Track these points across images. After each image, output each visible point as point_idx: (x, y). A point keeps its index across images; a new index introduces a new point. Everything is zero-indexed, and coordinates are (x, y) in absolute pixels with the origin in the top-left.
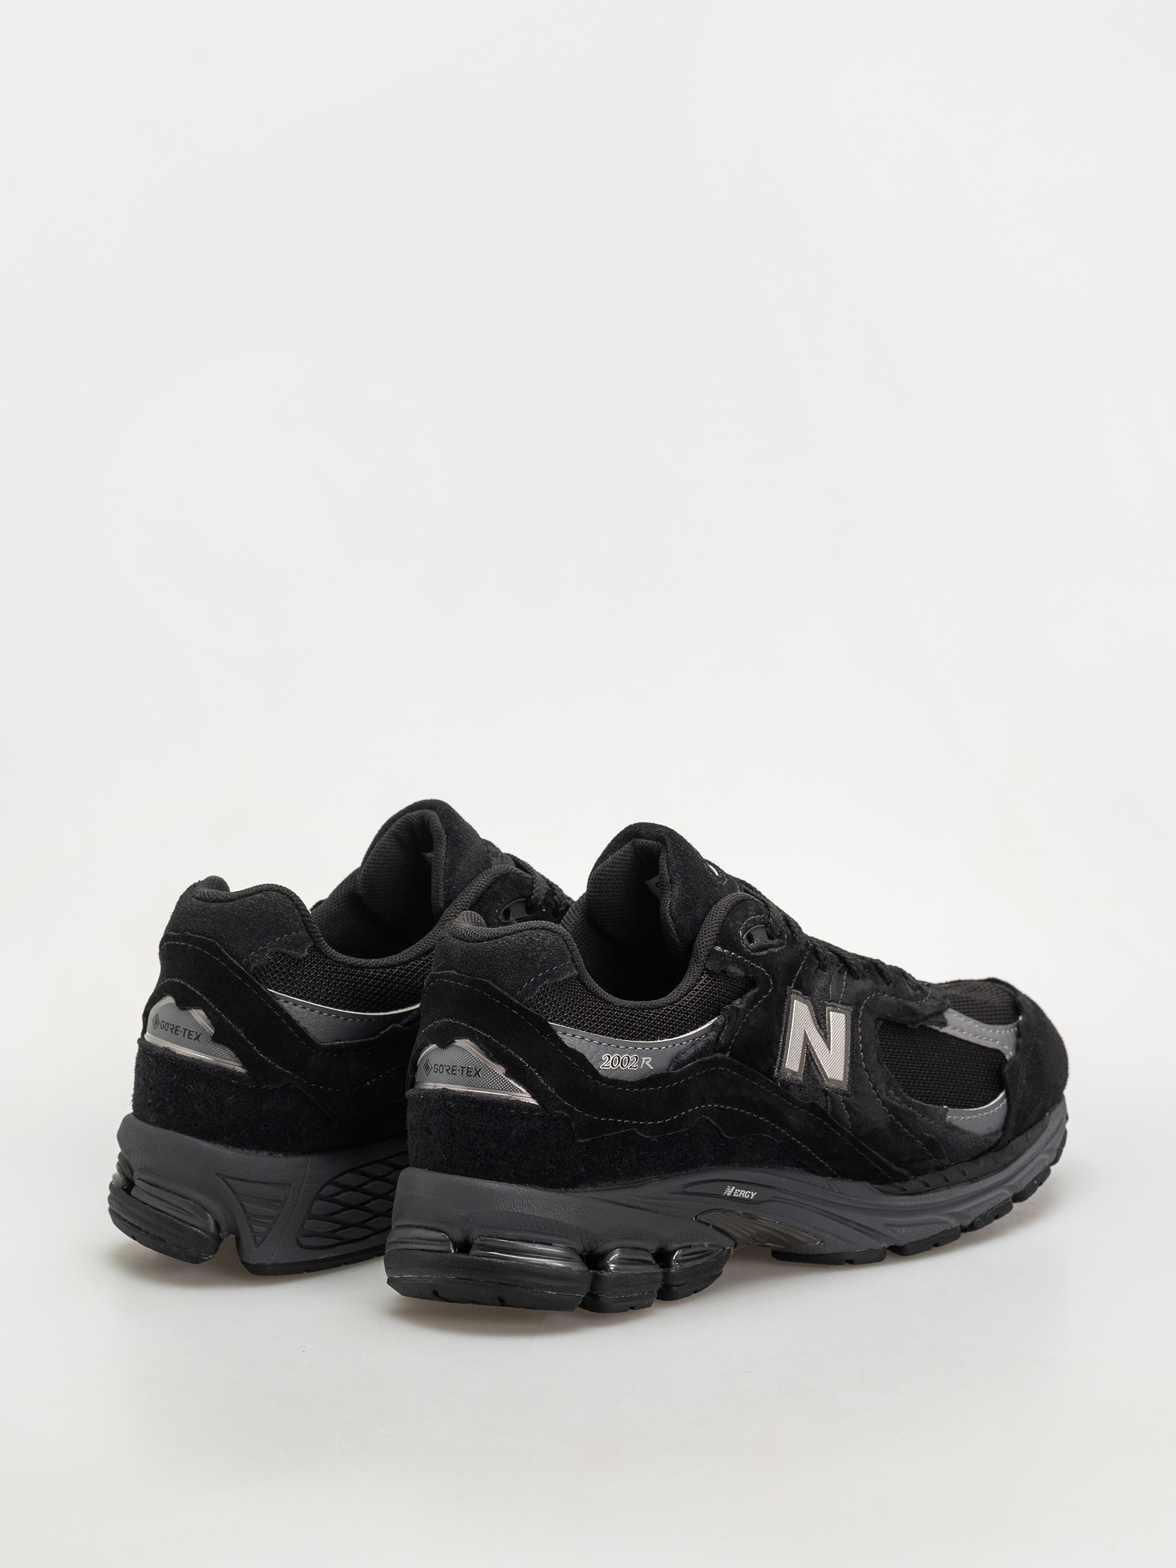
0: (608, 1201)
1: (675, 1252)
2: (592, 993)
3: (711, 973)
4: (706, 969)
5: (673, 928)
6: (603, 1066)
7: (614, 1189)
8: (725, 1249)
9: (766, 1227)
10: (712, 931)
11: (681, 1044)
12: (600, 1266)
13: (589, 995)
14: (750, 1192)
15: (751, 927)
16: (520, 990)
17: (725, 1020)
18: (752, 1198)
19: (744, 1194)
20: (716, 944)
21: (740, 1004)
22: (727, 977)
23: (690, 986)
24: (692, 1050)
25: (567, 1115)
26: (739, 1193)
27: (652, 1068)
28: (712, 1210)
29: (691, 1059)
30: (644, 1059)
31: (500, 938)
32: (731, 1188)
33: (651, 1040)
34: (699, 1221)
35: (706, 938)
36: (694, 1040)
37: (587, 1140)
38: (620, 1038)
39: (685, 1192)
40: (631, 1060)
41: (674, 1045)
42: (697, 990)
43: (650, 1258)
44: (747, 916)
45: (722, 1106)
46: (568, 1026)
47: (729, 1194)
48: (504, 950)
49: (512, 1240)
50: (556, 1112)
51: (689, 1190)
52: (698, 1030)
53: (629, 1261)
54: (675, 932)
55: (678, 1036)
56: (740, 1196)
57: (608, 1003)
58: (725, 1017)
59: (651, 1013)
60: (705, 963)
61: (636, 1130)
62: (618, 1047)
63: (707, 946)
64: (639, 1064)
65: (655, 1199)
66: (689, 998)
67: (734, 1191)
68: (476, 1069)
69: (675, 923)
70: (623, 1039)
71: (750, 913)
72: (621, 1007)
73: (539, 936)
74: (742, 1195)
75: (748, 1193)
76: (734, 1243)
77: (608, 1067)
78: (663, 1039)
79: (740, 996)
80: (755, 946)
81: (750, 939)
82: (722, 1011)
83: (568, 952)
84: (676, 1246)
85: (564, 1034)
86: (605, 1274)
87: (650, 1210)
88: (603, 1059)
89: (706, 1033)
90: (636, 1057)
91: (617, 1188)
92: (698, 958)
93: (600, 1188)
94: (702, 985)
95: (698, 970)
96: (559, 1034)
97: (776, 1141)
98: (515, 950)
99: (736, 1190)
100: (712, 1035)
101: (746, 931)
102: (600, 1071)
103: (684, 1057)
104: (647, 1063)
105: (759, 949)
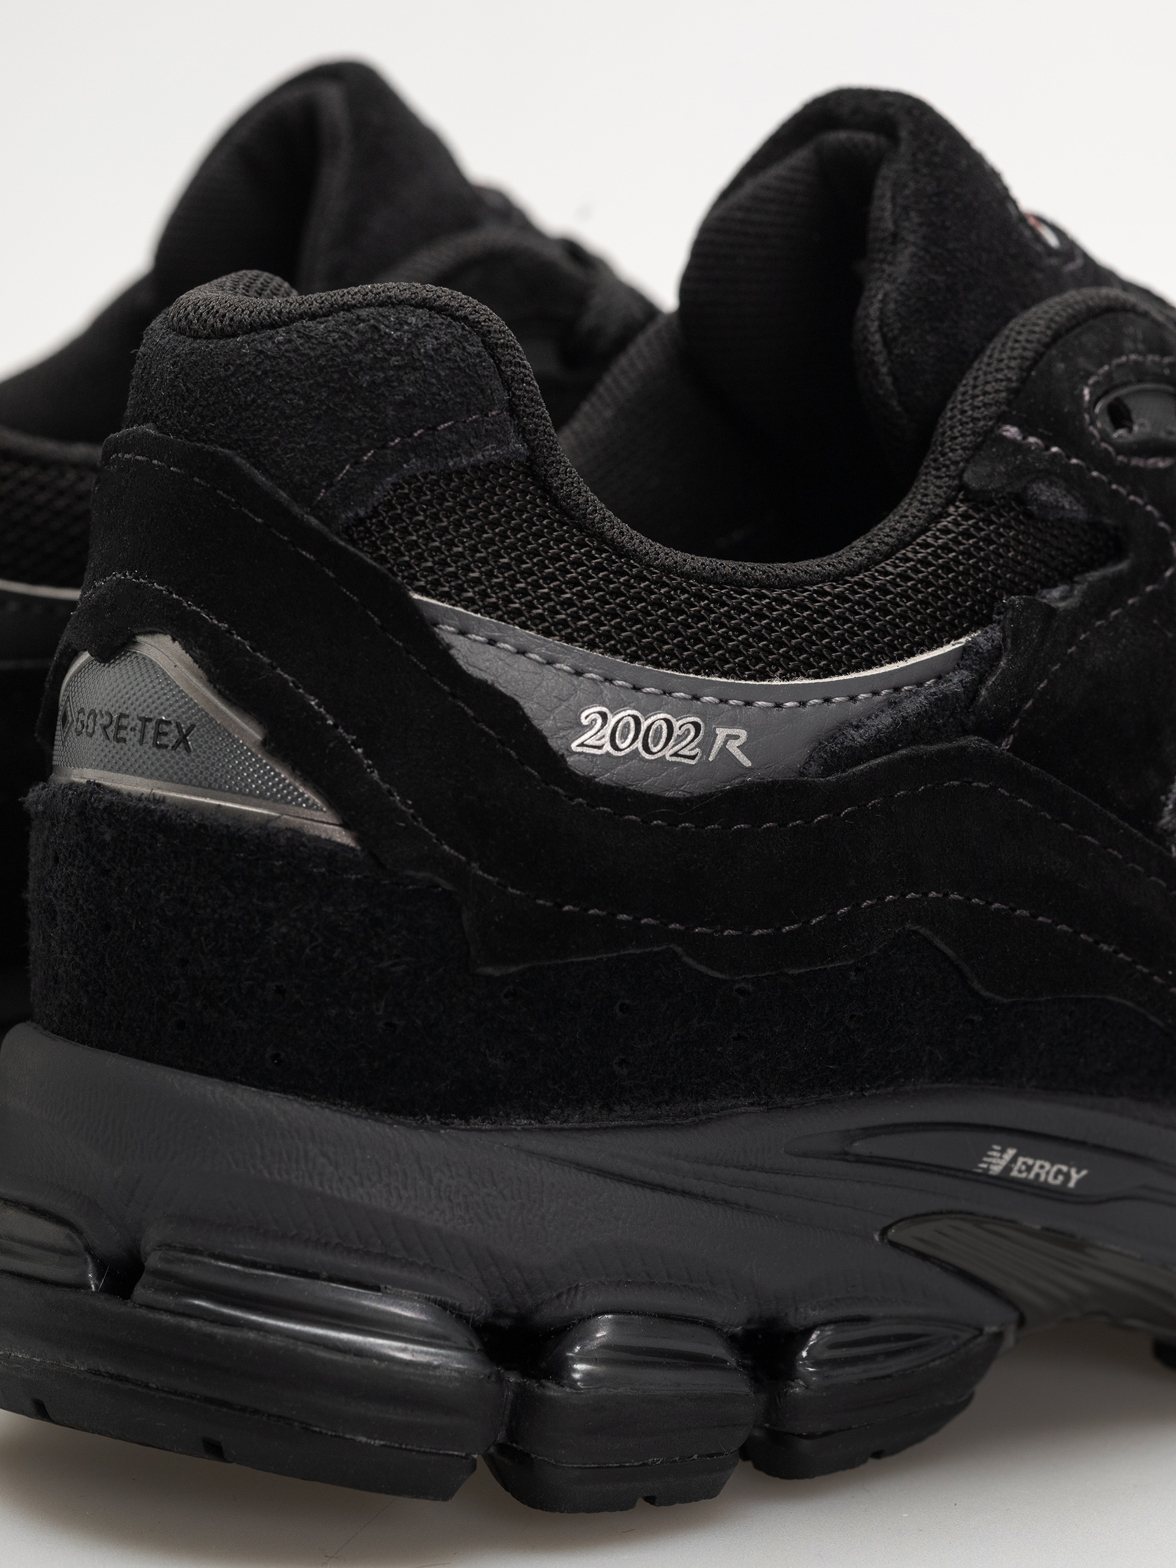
0: (580, 1166)
1: (808, 1332)
2: (572, 518)
3: (977, 500)
4: (963, 487)
5: (884, 370)
6: (582, 745)
7: (606, 1129)
8: (981, 1331)
9: (1119, 1275)
10: (997, 380)
11: (853, 698)
12: (543, 1365)
13: (562, 524)
14: (1065, 1168)
15: (1125, 384)
16: (327, 488)
17: (1004, 640)
18: (1072, 1184)
19: (1046, 1171)
20: (1004, 418)
21: (1063, 598)
22: (1029, 515)
23: (905, 531)
24: (885, 720)
25: (449, 887)
26: (1029, 1169)
27: (747, 763)
28: (941, 1213)
29: (881, 744)
30: (722, 733)
31: (285, 324)
32: (1001, 1152)
33: (750, 678)
34: (894, 1245)
35: (974, 397)
36: (897, 689)
37: (513, 969)
38: (648, 662)
39: (846, 1154)
40: (677, 732)
41: (827, 700)
42: (925, 545)
43: (717, 1349)
44: (1116, 351)
45: (975, 900)
46: (476, 612)
47: (996, 1169)
48: (290, 362)
49: (254, 1265)
50: (412, 873)
51: (860, 1147)
52: (912, 661)
53: (641, 1358)
54: (889, 380)
55: (845, 673)
56: (1032, 1176)
57: (620, 551)
58: (1003, 630)
59: (765, 597)
60: (963, 471)
61: (679, 950)
62: (636, 689)
63: (974, 420)
64: (706, 746)
65: (743, 1168)
66: (896, 566)
67: (1014, 1160)
68: (178, 726)
69: (890, 353)
70: (658, 665)
71: (1128, 344)
72: (667, 570)
73: (401, 323)
74: (1038, 1175)
75: (1059, 1172)
76: (1013, 1316)
77: (600, 747)
78: (791, 678)
79: (1068, 578)
80: (1131, 438)
81: (1119, 416)
82: (999, 614)
83: (497, 383)
84: (816, 1315)
85: (463, 633)
86: (553, 1391)
87: (726, 1202)
88: (585, 722)
89: (939, 671)
90: (695, 724)
91: (615, 1128)
92: (943, 455)
93: (558, 1125)
94: (946, 531)
95: (940, 487)
96: (446, 632)
97: (1153, 1019)
98: (322, 362)
99: (1021, 1160)
100: (956, 681)
101: (1106, 393)
102: (570, 760)
103: (858, 737)
104: (733, 747)
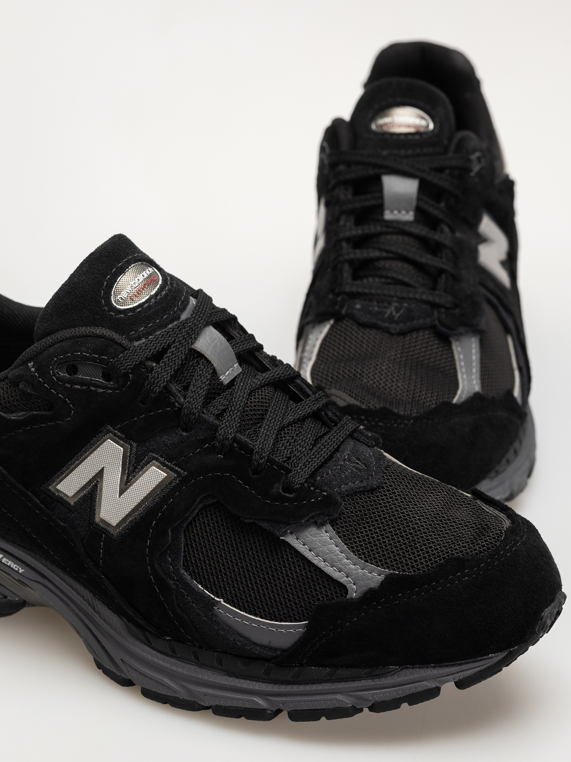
14: (18, 567)
18: (20, 572)
19: (13, 565)
20: (31, 360)
74: (10, 565)
75: (16, 567)
99: (5, 559)
101: (67, 362)
105: (72, 382)
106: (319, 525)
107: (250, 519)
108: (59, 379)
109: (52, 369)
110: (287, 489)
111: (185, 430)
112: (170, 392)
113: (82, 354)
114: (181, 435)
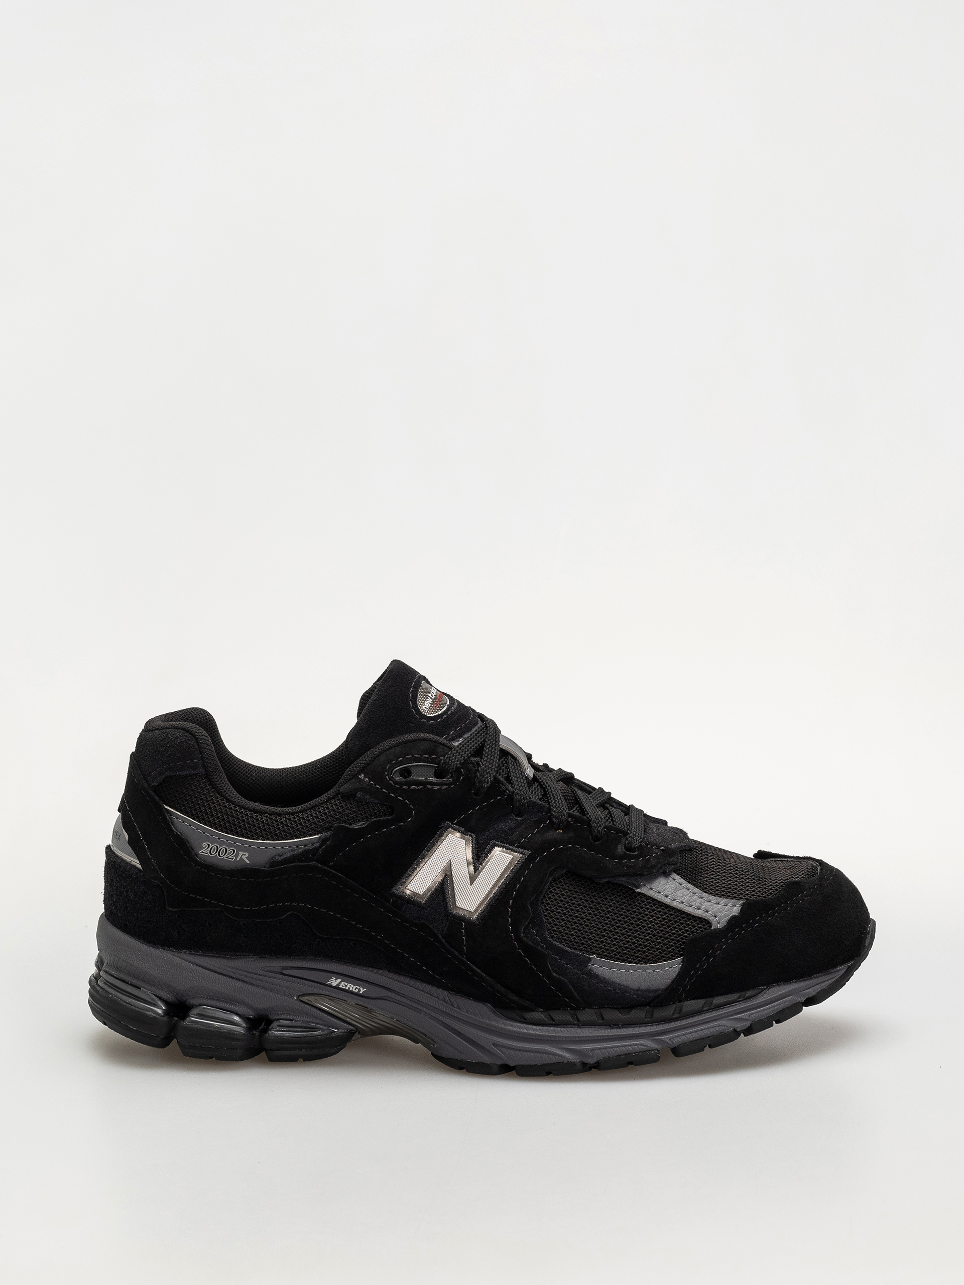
2: (218, 791)
3: (342, 795)
6: (202, 852)
9: (384, 1022)
11: (283, 847)
12: (186, 1016)
13: (213, 792)
14: (359, 988)
15: (409, 764)
16: (150, 776)
17: (330, 836)
18: (361, 992)
19: (352, 987)
20: (361, 772)
21: (361, 826)
22: (357, 801)
23: (319, 803)
24: (290, 854)
25: (161, 886)
26: (346, 986)
27: (249, 862)
28: (315, 994)
29: (287, 861)
30: (241, 853)
32: (336, 980)
34: (301, 1000)
36: (297, 846)
37: (177, 909)
39: (281, 972)
40: (228, 852)
42: (323, 807)
45: (315, 908)
46: (182, 813)
47: (334, 984)
50: (154, 881)
51: (288, 972)
56: (347, 988)
57: (229, 801)
58: (331, 833)
61: (223, 911)
62: (219, 838)
64: (236, 856)
65: (249, 972)
66: (310, 812)
67: (340, 982)
74: (349, 988)
75: (356, 988)
76: (352, 1029)
77: (207, 853)
79: (367, 819)
80: (406, 781)
81: (405, 773)
83: (198, 752)
85: (177, 819)
88: (203, 846)
89: (312, 843)
90: (234, 850)
94: (331, 803)
95: (335, 790)
96: (170, 818)
97: (380, 948)
99: (343, 983)
100: (315, 845)
101: (399, 766)
102: (198, 856)
103: (281, 859)
104: (244, 857)
105: (409, 784)
106: (666, 874)
107: (605, 878)
108: (396, 783)
109: (388, 775)
110: (629, 849)
111: (518, 815)
112: (499, 782)
113: (413, 756)
114: (517, 820)
